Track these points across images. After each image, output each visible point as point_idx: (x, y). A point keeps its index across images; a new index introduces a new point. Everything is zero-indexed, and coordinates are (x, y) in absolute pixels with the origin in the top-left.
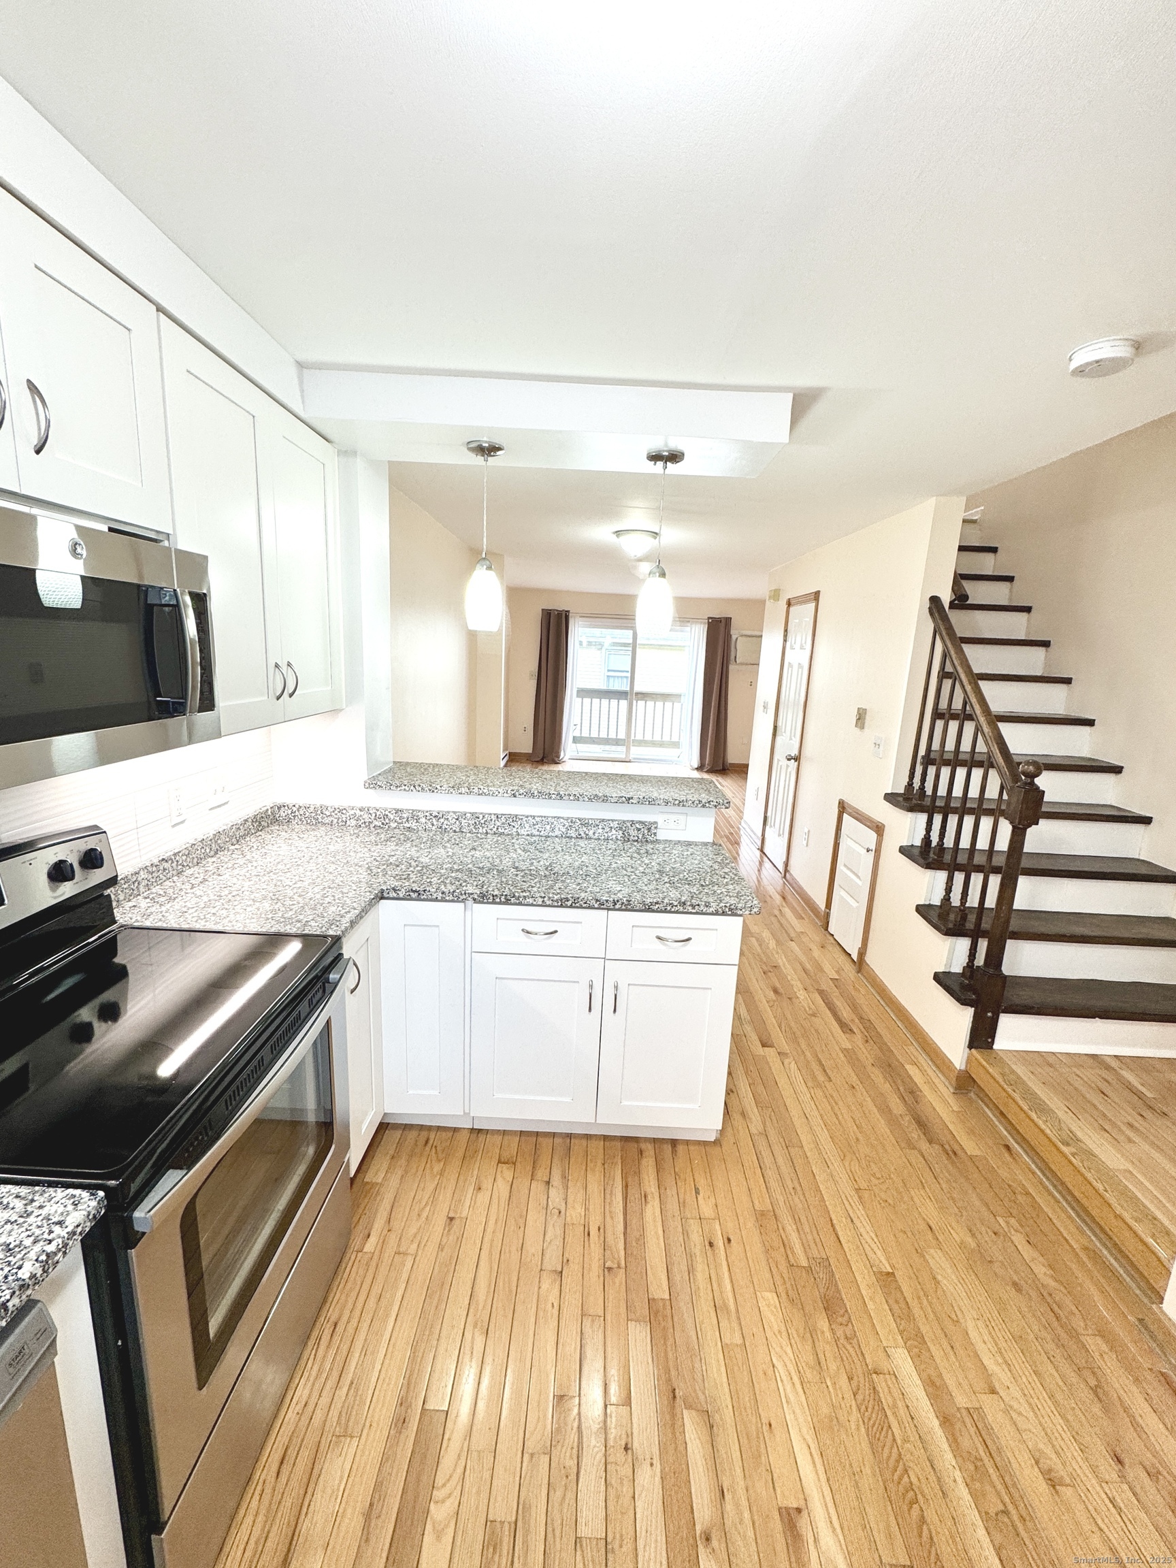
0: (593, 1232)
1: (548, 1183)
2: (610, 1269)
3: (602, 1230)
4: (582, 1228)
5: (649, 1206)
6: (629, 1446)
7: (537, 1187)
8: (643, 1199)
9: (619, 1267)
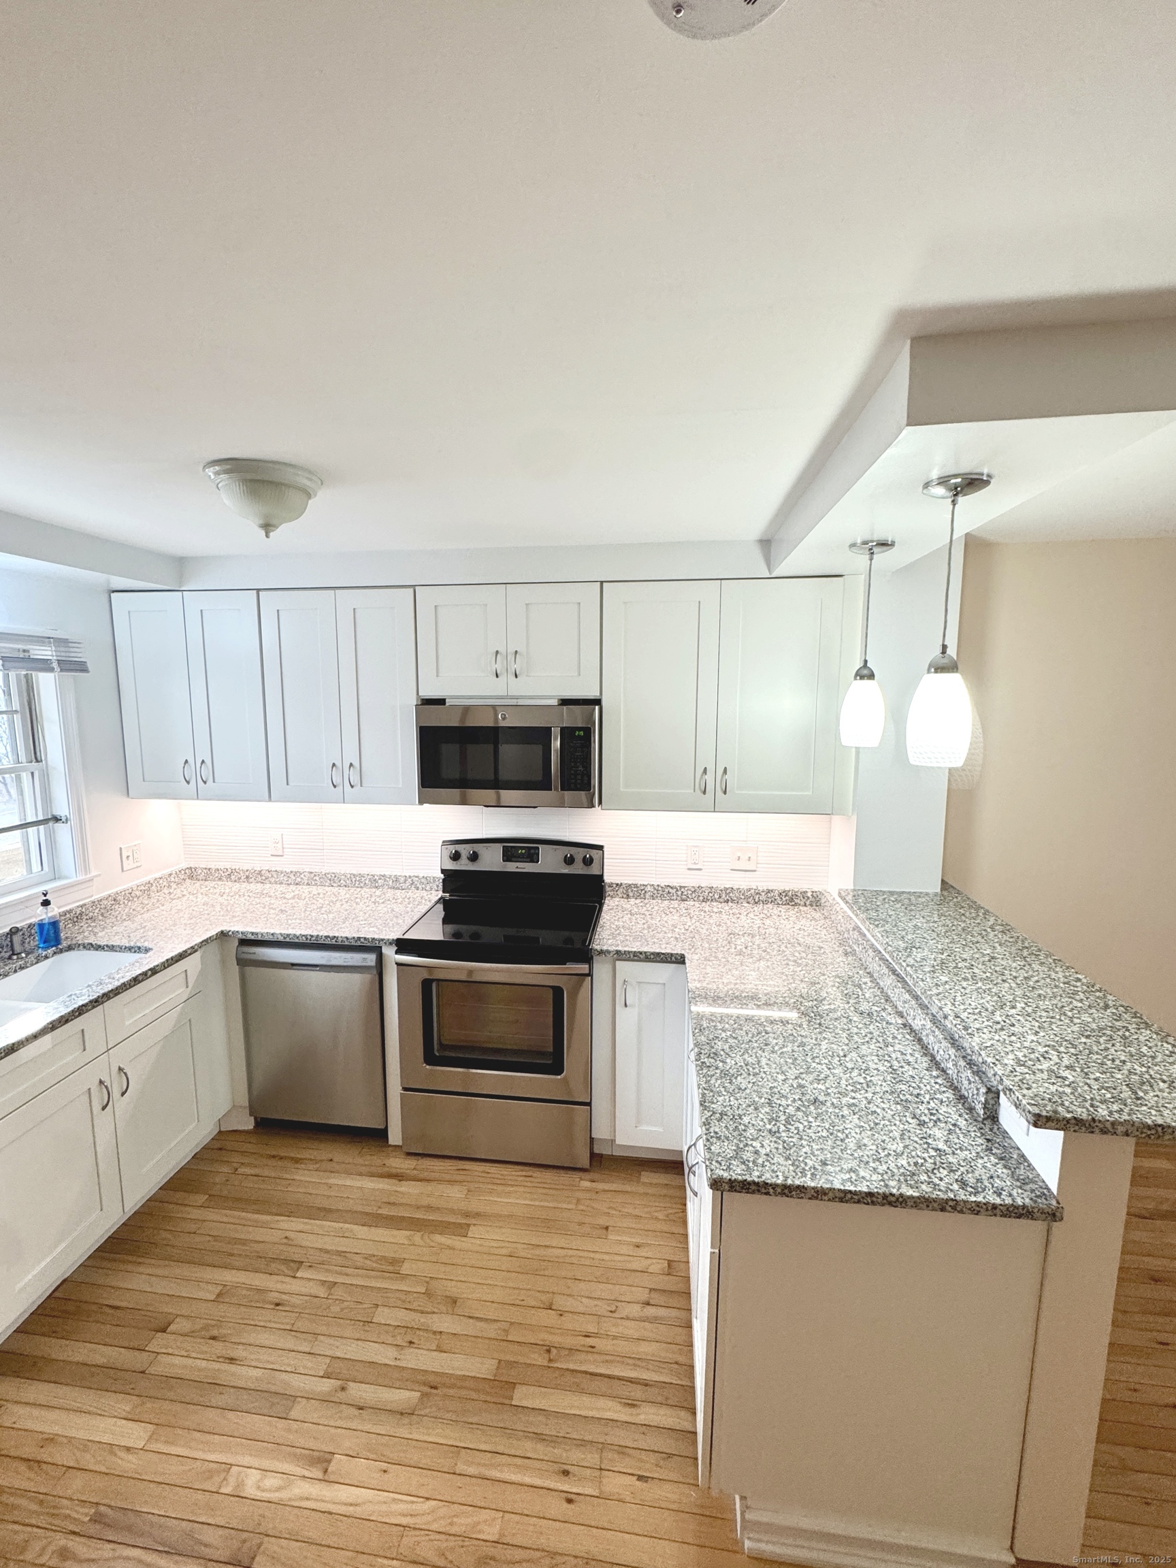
0: (590, 1341)
1: (648, 1304)
2: (549, 1351)
3: (590, 1349)
4: (596, 1331)
5: (619, 1407)
6: (412, 1345)
7: (644, 1295)
8: (630, 1402)
9: (550, 1360)
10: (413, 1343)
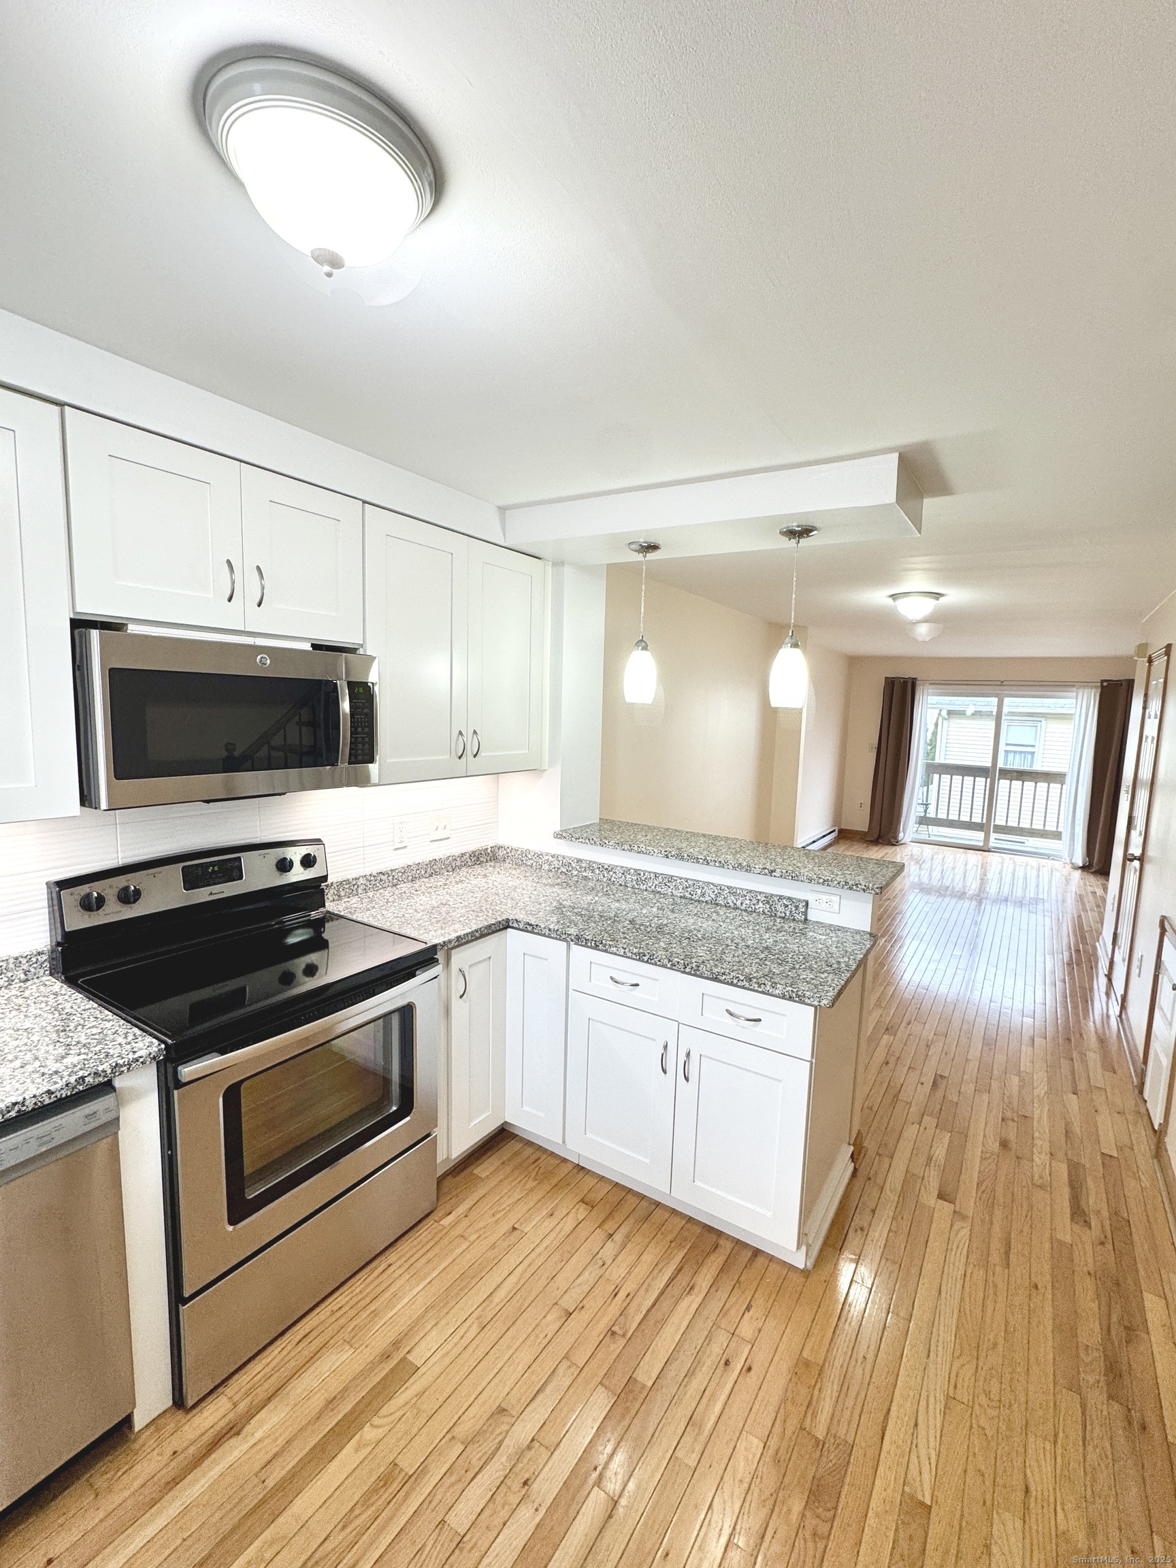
0: (622, 1295)
1: (611, 1235)
2: (614, 1333)
3: (630, 1297)
4: (614, 1287)
5: (690, 1298)
6: (529, 1483)
7: (599, 1235)
8: (688, 1289)
9: (624, 1336)
10: (528, 1480)
